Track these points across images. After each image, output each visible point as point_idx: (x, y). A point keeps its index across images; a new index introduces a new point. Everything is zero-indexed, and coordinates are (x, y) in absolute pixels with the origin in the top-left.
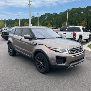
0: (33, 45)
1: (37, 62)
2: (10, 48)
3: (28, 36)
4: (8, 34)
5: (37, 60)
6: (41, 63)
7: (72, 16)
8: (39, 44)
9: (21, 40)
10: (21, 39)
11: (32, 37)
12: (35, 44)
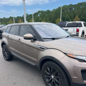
0: (37, 49)
1: (46, 74)
2: (4, 51)
3: (30, 35)
4: (3, 32)
5: (46, 71)
6: (53, 77)
7: (64, 13)
8: (48, 48)
9: (19, 41)
10: (20, 39)
11: (35, 37)
12: (41, 48)
